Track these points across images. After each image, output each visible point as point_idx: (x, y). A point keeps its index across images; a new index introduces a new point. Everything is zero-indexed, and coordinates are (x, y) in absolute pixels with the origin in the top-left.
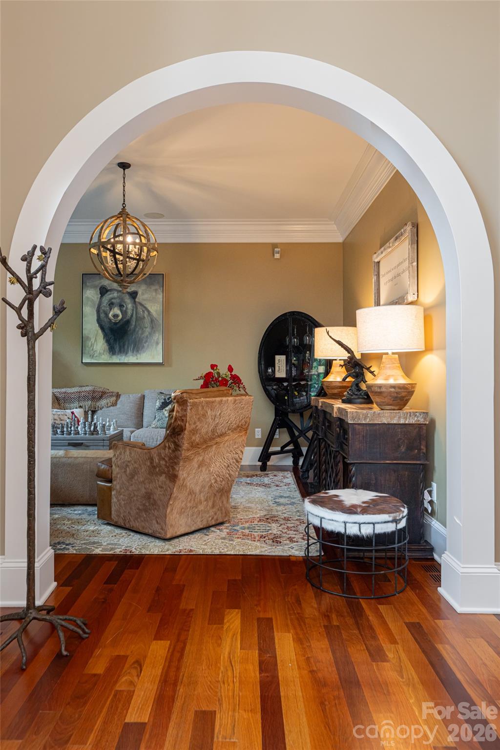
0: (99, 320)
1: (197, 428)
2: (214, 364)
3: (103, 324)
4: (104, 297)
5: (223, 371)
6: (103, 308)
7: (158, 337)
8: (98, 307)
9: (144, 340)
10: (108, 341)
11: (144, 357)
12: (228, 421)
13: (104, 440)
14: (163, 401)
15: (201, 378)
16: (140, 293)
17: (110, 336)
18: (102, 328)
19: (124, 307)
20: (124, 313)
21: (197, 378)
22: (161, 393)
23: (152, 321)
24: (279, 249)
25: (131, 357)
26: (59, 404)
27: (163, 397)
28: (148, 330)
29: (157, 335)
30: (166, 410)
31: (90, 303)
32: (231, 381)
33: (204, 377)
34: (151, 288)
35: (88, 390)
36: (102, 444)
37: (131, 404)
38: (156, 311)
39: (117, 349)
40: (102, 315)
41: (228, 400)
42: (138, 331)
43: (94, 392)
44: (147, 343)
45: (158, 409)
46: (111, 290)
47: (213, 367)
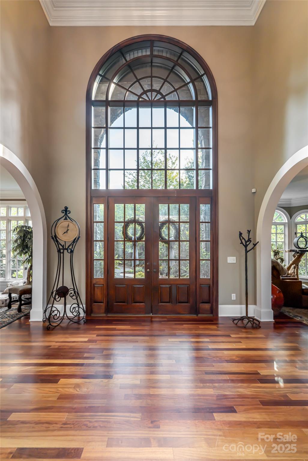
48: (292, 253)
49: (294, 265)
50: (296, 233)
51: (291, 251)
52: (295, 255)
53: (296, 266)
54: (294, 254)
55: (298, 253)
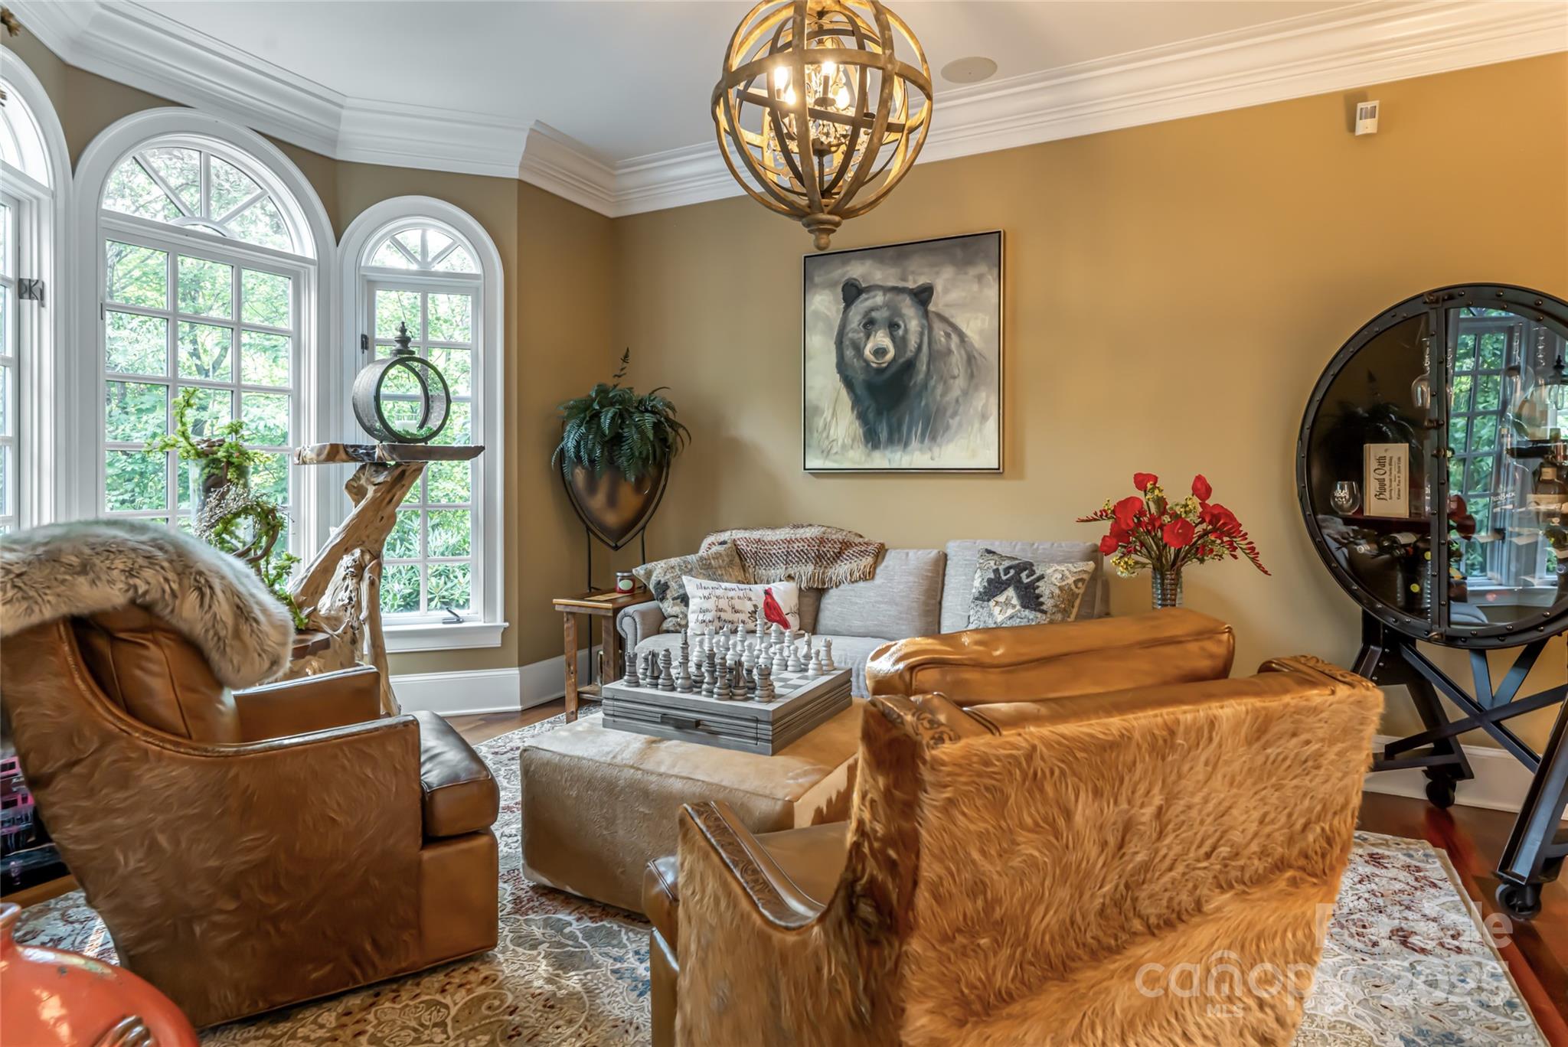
0: (842, 366)
1: (998, 913)
2: (1144, 472)
3: (850, 373)
4: (853, 307)
5: (1178, 494)
6: (850, 335)
7: (986, 400)
8: (838, 334)
9: (949, 412)
10: (862, 417)
11: (951, 453)
12: (1214, 848)
13: (757, 721)
14: (992, 576)
15: (1102, 515)
16: (939, 288)
17: (867, 404)
18: (848, 383)
19: (899, 326)
20: (900, 343)
21: (1091, 515)
22: (989, 552)
23: (971, 359)
24: (1376, 103)
25: (917, 454)
26: (744, 568)
27: (992, 563)
28: (959, 384)
29: (983, 395)
30: (997, 602)
31: (821, 325)
32: (1204, 526)
33: (1114, 512)
34: (966, 273)
35: (808, 535)
36: (752, 733)
37: (911, 579)
38: (981, 332)
39: (884, 435)
40: (849, 353)
41: (1212, 723)
42: (934, 387)
43: (822, 541)
44: (957, 418)
45: (977, 599)
46: (868, 289)
47: (1142, 481)
48: (342, 469)
49: (357, 552)
50: (366, 343)
51: (334, 453)
52: (363, 482)
53: (367, 557)
54: (356, 478)
55: (381, 465)
